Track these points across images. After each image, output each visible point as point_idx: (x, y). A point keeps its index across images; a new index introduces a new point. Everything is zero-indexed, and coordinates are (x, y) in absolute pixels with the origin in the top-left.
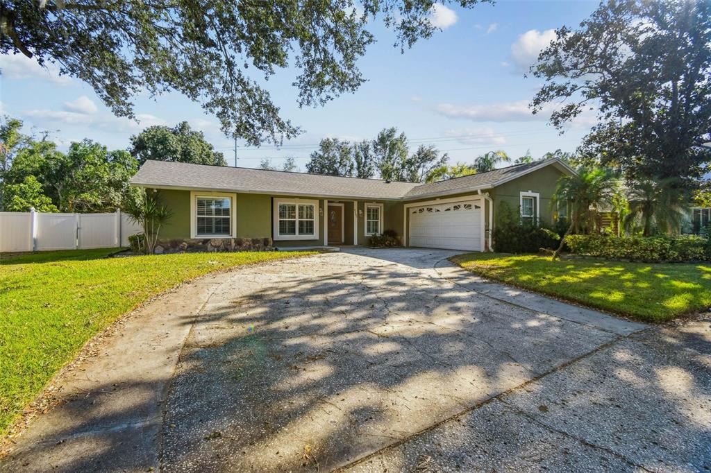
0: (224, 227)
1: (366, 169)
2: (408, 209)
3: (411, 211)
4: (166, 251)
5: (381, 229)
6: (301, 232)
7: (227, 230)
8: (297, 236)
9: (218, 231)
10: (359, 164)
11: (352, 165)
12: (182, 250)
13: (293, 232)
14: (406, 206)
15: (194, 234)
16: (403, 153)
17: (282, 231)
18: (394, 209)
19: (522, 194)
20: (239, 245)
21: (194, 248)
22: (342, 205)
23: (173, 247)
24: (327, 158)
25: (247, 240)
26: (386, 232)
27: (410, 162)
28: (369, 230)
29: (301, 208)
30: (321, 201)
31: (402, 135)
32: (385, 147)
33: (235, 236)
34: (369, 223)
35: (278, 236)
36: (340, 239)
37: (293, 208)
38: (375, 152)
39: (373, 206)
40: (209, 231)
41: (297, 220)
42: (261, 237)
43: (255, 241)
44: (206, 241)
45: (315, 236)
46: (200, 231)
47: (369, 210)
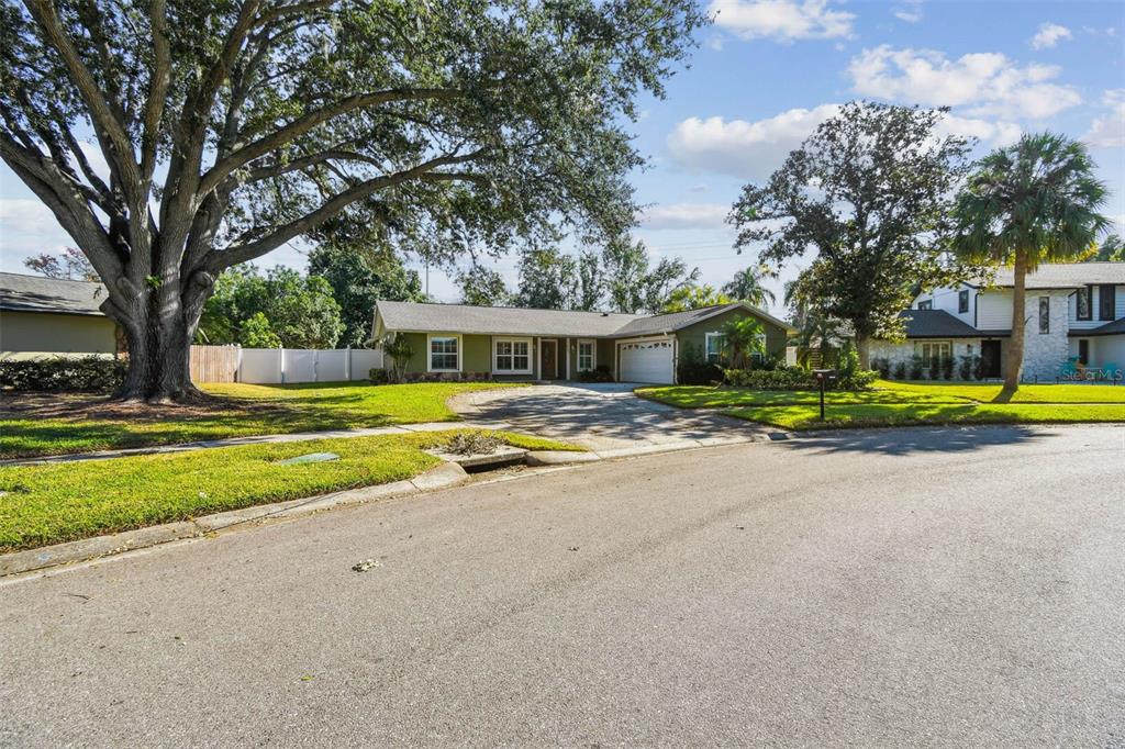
0: (452, 362)
1: (594, 287)
2: (619, 345)
3: (622, 347)
4: (410, 381)
5: (594, 364)
6: (516, 367)
7: (454, 365)
8: (513, 371)
9: (448, 366)
10: (585, 282)
11: (577, 282)
12: (421, 381)
13: (509, 366)
14: (617, 342)
15: (429, 369)
16: (641, 267)
17: (500, 367)
18: (606, 345)
19: (708, 334)
20: (465, 378)
21: (430, 379)
22: (556, 341)
23: (414, 378)
24: (545, 274)
25: (472, 373)
26: (598, 367)
27: (648, 280)
28: (581, 366)
29: (516, 345)
30: (535, 339)
31: (640, 244)
32: (618, 259)
33: (461, 370)
34: (581, 358)
35: (496, 371)
36: (553, 374)
37: (509, 345)
38: (606, 266)
39: (584, 342)
40: (441, 366)
41: (513, 356)
42: (482, 372)
43: (478, 375)
44: (439, 374)
45: (529, 371)
46: (434, 366)
47: (581, 346)
